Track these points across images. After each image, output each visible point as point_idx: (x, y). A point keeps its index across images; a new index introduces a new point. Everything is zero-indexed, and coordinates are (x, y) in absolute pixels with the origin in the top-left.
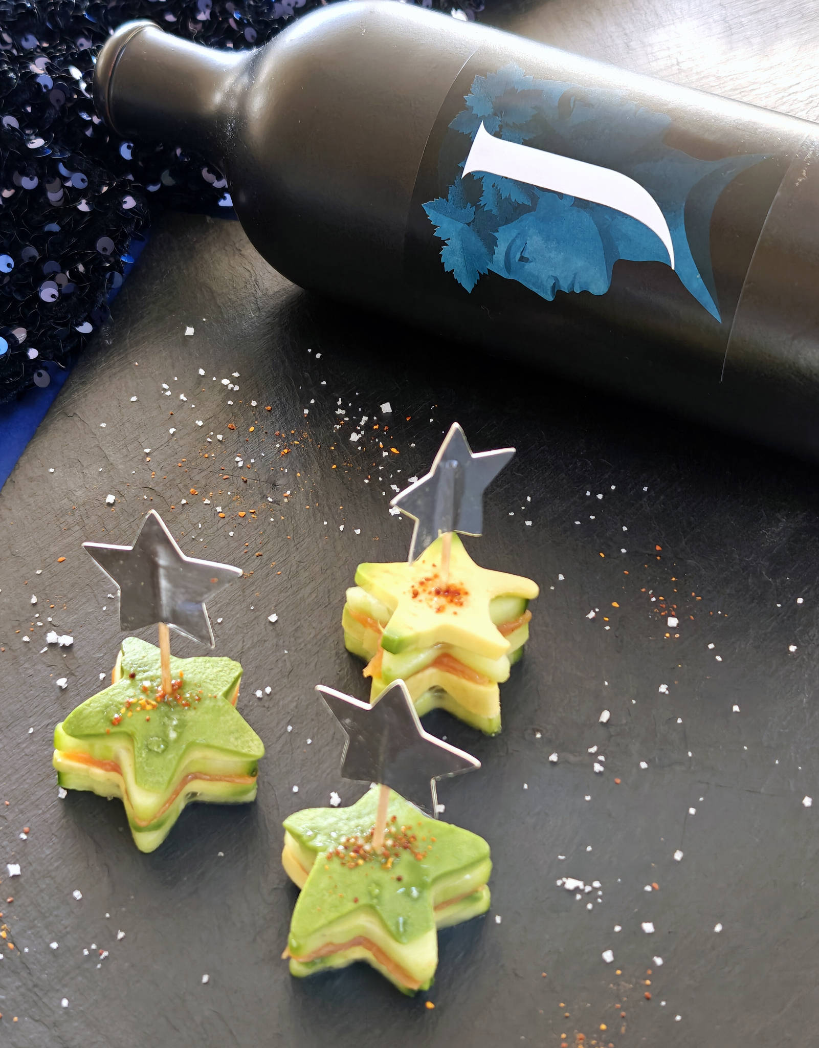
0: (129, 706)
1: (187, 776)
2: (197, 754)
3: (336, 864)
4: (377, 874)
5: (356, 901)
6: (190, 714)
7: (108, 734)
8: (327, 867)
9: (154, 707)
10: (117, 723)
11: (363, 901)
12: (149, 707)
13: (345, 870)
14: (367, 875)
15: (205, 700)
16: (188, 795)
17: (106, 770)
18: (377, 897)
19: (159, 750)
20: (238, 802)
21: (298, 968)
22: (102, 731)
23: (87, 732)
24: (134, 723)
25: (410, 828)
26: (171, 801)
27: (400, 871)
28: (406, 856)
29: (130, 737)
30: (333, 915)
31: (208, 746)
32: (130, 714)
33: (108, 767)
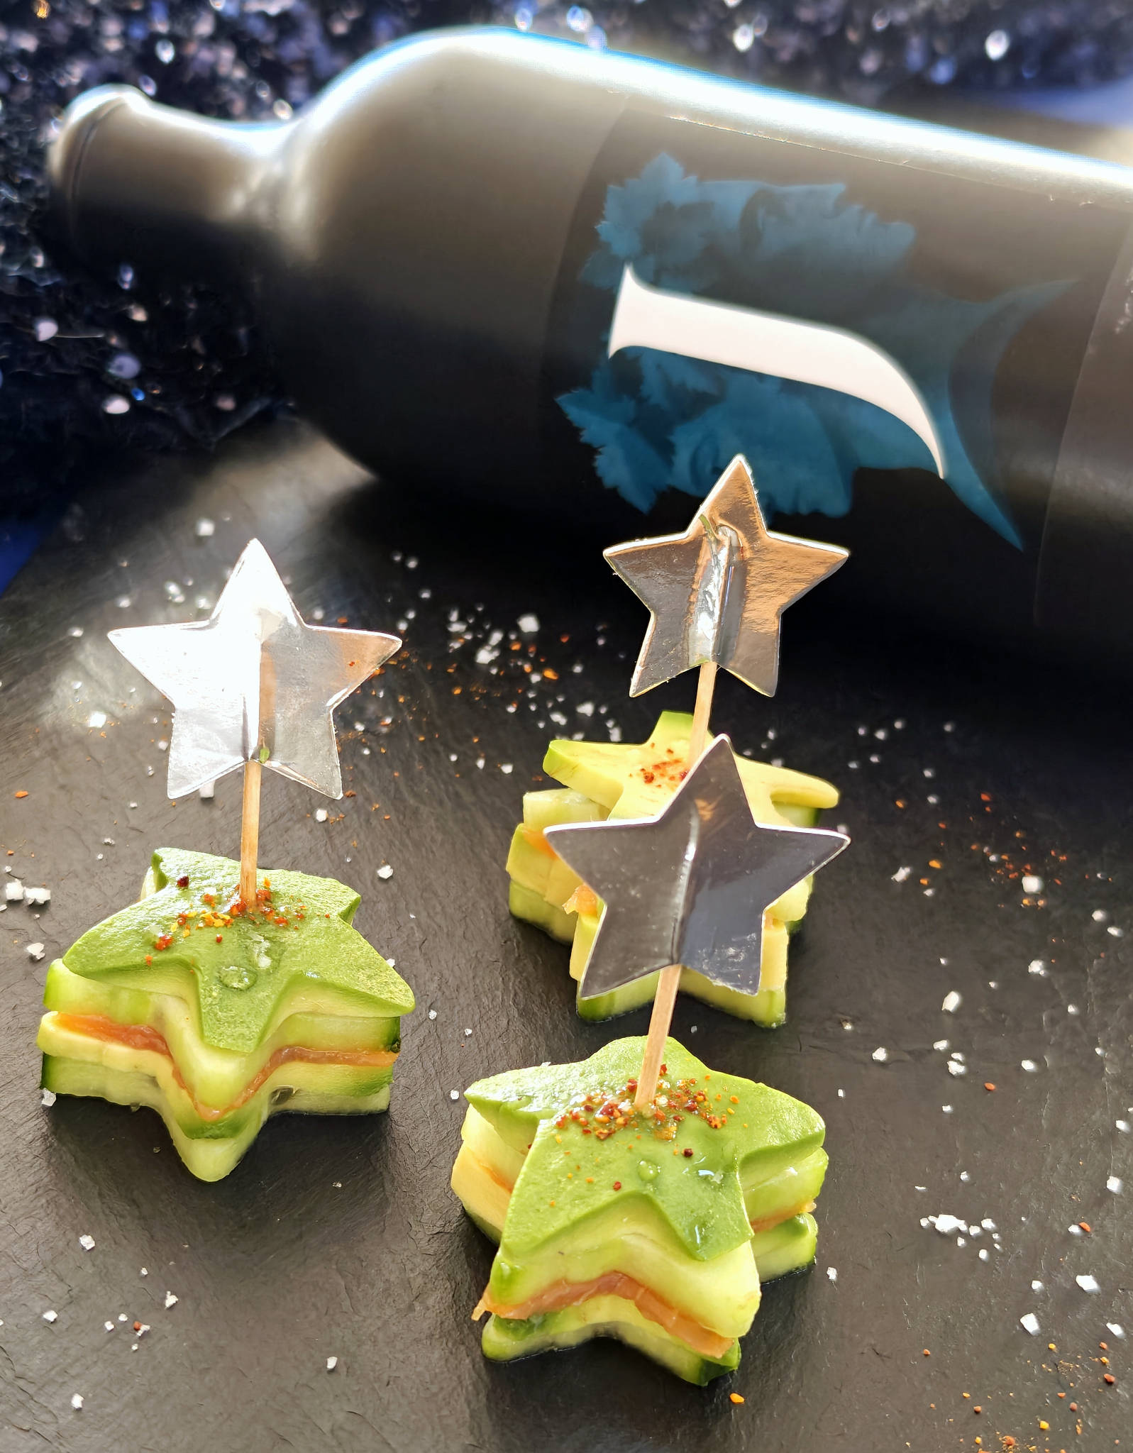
0: (184, 920)
1: (280, 1050)
2: (303, 1002)
3: (574, 1133)
4: (649, 1147)
5: (617, 1187)
6: (290, 937)
7: (149, 965)
8: (559, 1138)
9: (227, 923)
10: (164, 945)
11: (628, 1188)
12: (219, 923)
13: (592, 1141)
14: (630, 1148)
15: (312, 918)
16: (275, 1092)
17: (136, 1047)
18: (653, 1181)
19: (240, 986)
20: (360, 1112)
21: (497, 1341)
22: (138, 960)
23: (110, 964)
24: (195, 946)
25: (693, 1082)
26: (254, 1085)
27: (686, 1143)
28: (692, 1122)
29: (188, 969)
30: (578, 1212)
31: (324, 985)
32: (185, 933)
33: (138, 1039)
